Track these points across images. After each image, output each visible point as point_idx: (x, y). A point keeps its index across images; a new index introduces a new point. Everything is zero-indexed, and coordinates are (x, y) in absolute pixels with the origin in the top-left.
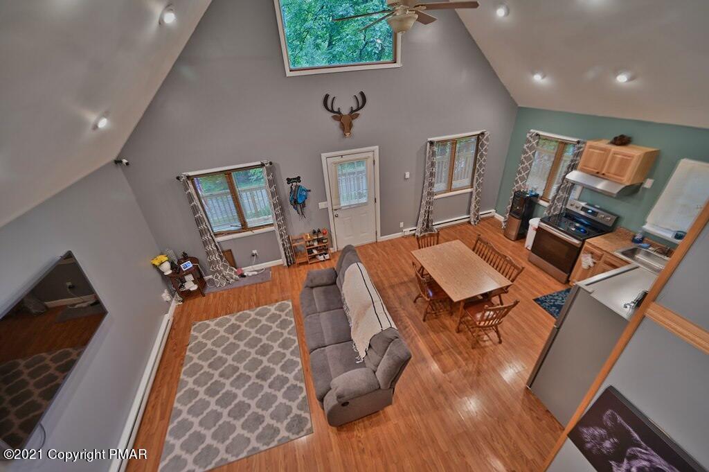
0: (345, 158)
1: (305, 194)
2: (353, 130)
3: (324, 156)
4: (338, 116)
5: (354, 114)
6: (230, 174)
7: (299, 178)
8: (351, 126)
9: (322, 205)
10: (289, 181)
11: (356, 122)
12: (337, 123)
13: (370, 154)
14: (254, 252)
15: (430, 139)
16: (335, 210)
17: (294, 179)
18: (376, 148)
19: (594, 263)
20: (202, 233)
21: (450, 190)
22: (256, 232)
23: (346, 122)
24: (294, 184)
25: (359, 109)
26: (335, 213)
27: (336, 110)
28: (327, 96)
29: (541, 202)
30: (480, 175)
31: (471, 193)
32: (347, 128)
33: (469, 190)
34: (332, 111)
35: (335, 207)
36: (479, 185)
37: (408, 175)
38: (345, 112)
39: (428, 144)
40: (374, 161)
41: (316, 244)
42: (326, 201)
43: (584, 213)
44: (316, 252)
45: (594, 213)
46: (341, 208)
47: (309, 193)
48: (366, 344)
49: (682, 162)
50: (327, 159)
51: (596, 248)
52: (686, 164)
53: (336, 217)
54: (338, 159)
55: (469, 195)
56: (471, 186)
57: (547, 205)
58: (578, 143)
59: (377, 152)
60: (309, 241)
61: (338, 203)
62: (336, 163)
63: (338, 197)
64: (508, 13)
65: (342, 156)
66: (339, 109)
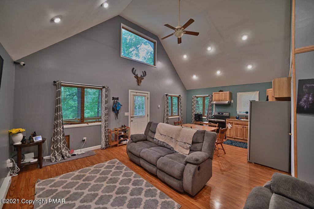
1: (120, 106)
2: (142, 83)
3: (130, 91)
4: (136, 77)
5: (142, 78)
6: (84, 88)
7: (118, 98)
8: (141, 82)
9: (126, 114)
10: (113, 98)
11: (142, 81)
12: (136, 79)
13: (147, 95)
14: (85, 138)
15: (165, 94)
16: (132, 117)
17: (115, 98)
18: (149, 93)
19: (232, 126)
20: (56, 118)
21: (172, 116)
22: (90, 124)
23: (139, 80)
24: (116, 100)
25: (143, 76)
26: (132, 119)
27: (136, 74)
28: (133, 69)
29: (203, 117)
30: (181, 110)
31: (179, 118)
32: (139, 82)
33: (178, 117)
34: (134, 74)
35: (132, 116)
36: (181, 114)
37: (159, 106)
38: (139, 76)
39: (165, 96)
40: (148, 98)
41: (123, 133)
42: (128, 112)
43: (219, 115)
44: (122, 139)
45: (222, 114)
46: (134, 117)
47: (122, 106)
48: (189, 144)
49: (238, 93)
50: (131, 93)
51: (230, 120)
52: (239, 94)
53: (132, 121)
54: (135, 94)
55: (178, 119)
56: (178, 115)
57: (205, 117)
58: (209, 96)
59: (149, 94)
60: (120, 131)
61: (133, 114)
62: (134, 95)
63: (133, 111)
64: (187, 57)
65: (137, 93)
66: (137, 74)
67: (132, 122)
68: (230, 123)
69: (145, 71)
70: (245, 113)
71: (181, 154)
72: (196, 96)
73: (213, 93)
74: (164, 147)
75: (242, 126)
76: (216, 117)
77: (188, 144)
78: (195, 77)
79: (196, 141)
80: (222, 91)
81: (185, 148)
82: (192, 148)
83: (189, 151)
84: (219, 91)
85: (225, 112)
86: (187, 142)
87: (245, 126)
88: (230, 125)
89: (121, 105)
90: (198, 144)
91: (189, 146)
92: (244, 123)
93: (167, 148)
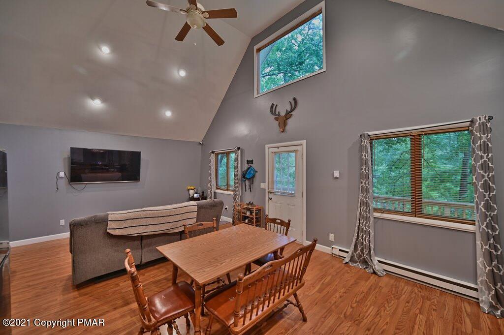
0: (280, 149)
3: (267, 146)
4: (277, 117)
5: (288, 115)
7: (252, 161)
8: (285, 124)
9: (263, 185)
10: (248, 162)
13: (299, 148)
14: (227, 207)
16: (271, 193)
18: (304, 142)
21: (417, 214)
22: (230, 193)
24: (250, 165)
25: (292, 110)
26: (271, 196)
27: (277, 113)
28: (273, 104)
32: (282, 125)
34: (275, 114)
35: (270, 190)
37: (337, 174)
40: (302, 154)
41: (248, 214)
42: (266, 183)
46: (274, 193)
50: (269, 150)
54: (276, 150)
59: (305, 146)
60: (244, 209)
61: (273, 187)
62: (274, 153)
63: (273, 182)
65: (278, 147)
67: (270, 200)
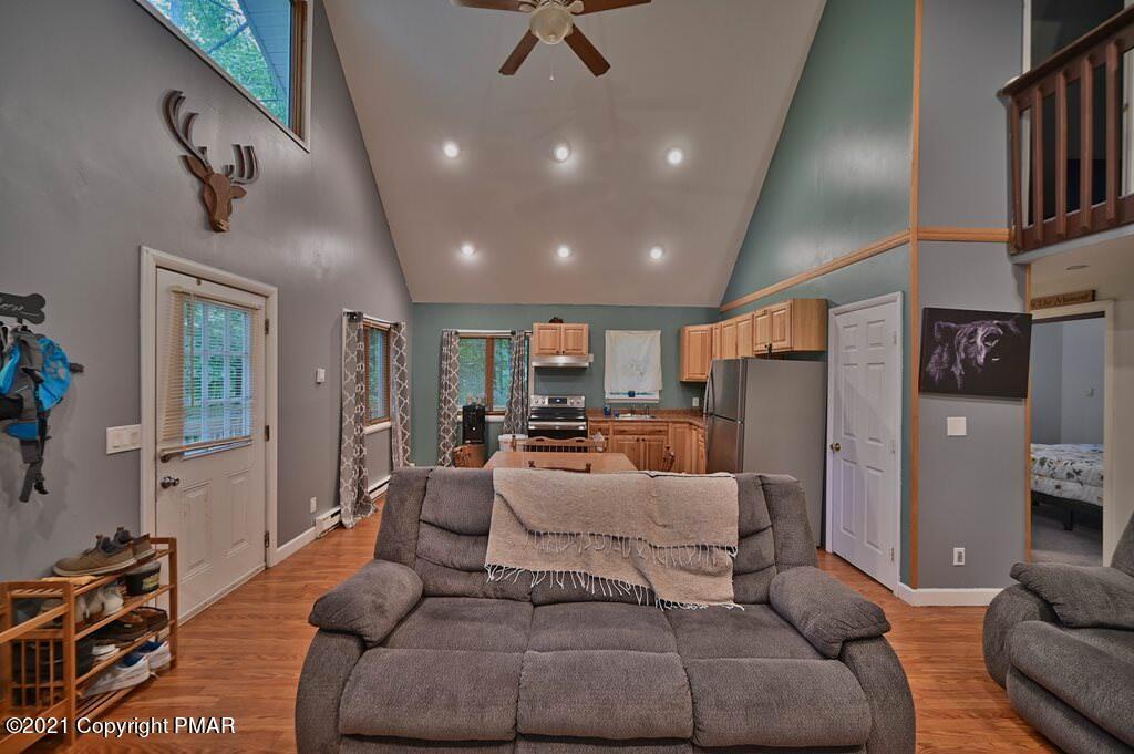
0: (206, 289)
1: (62, 371)
2: (235, 223)
4: (199, 166)
5: (233, 186)
9: (119, 438)
11: (239, 209)
12: (194, 182)
13: (256, 301)
15: (347, 310)
16: (165, 459)
18: (273, 290)
19: (607, 439)
21: (369, 423)
23: (218, 195)
25: (242, 179)
26: (170, 471)
29: (490, 419)
30: (403, 393)
31: (392, 429)
32: (222, 207)
33: (387, 424)
35: (165, 447)
36: (405, 410)
37: (323, 375)
39: (345, 319)
40: (267, 323)
41: (115, 605)
42: (139, 421)
43: (554, 406)
44: (110, 652)
45: (564, 401)
46: (181, 454)
47: (76, 379)
48: (729, 549)
49: (607, 331)
50: (159, 273)
51: (599, 422)
52: (610, 335)
53: (165, 486)
54: (189, 284)
55: (387, 433)
56: (388, 416)
57: (502, 418)
58: (513, 333)
59: (274, 299)
60: (89, 596)
61: (176, 434)
62: (182, 294)
63: (178, 412)
64: (460, 155)
65: (199, 279)
66: (203, 150)
67: (166, 492)
68: (600, 430)
69: (249, 149)
70: (627, 397)
71: (704, 605)
72: (457, 333)
73: (536, 325)
74: (584, 598)
75: (636, 437)
76: (543, 414)
77: (723, 548)
78: (468, 253)
79: (751, 527)
80: (561, 321)
81: (710, 569)
82: (745, 564)
83: (728, 580)
84: (551, 322)
85: (571, 395)
86: (720, 542)
87: (642, 437)
88: (602, 438)
89: (75, 369)
90: (757, 536)
91: (727, 558)
92: (640, 428)
93: (607, 600)
